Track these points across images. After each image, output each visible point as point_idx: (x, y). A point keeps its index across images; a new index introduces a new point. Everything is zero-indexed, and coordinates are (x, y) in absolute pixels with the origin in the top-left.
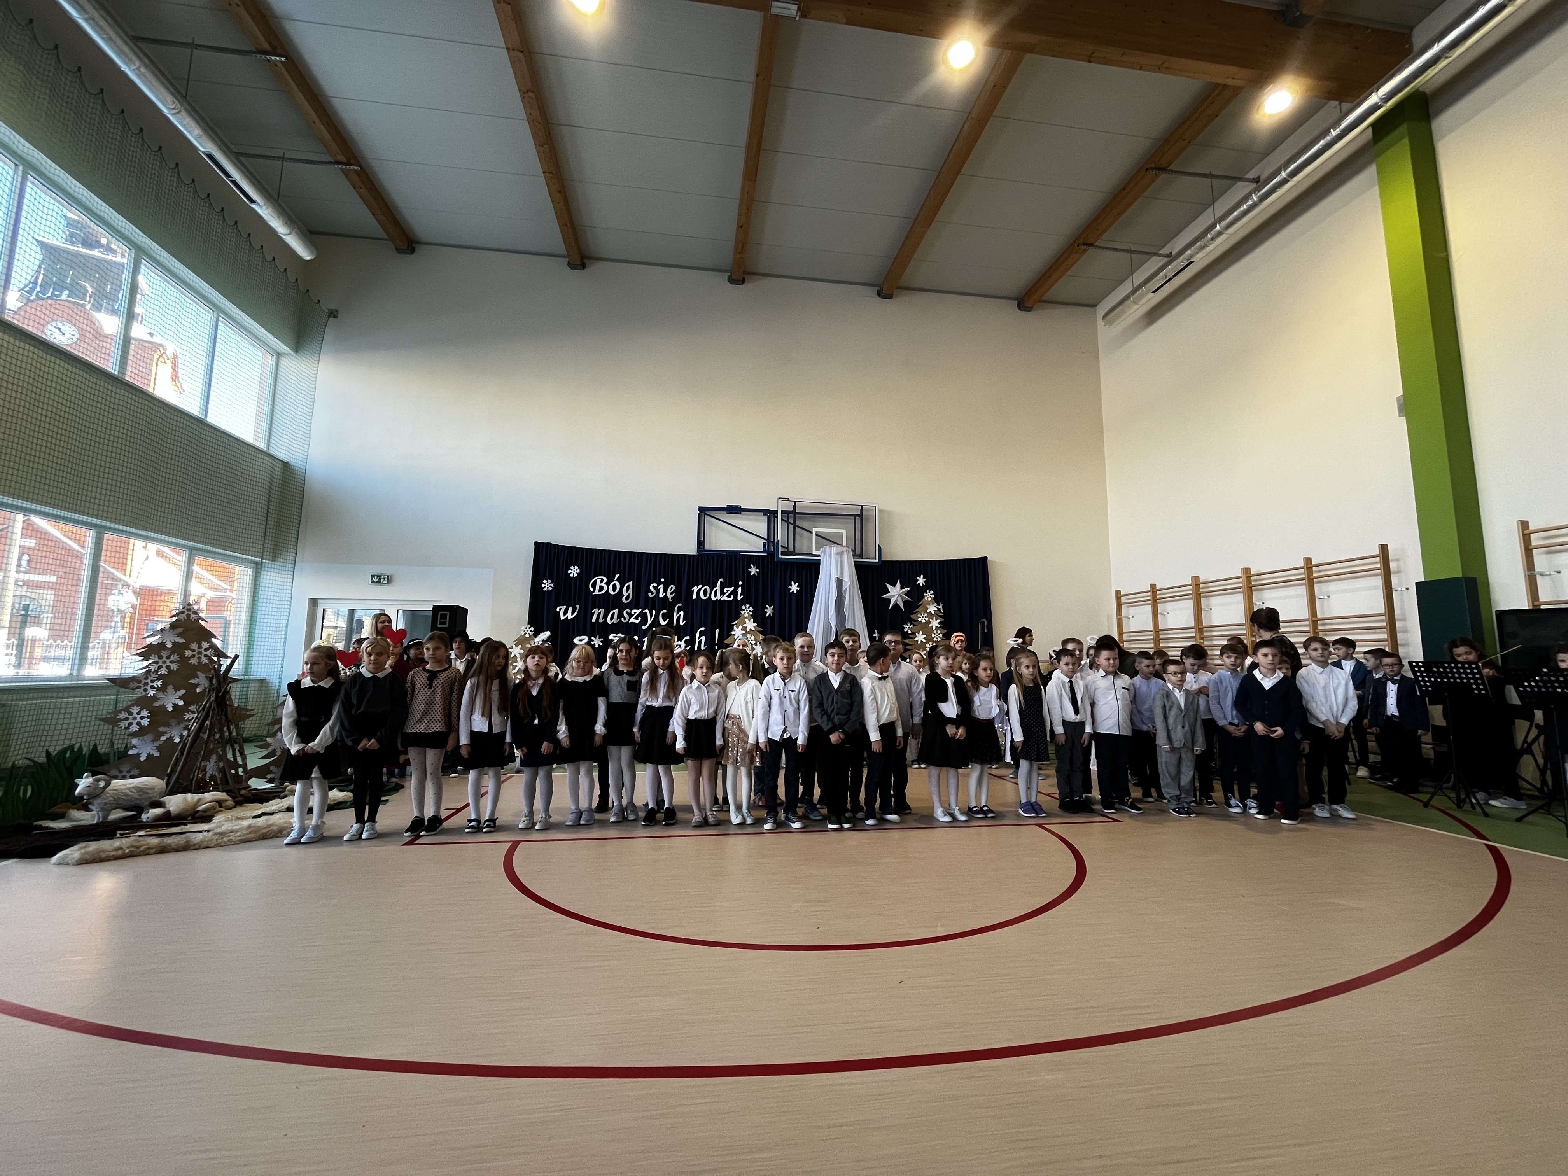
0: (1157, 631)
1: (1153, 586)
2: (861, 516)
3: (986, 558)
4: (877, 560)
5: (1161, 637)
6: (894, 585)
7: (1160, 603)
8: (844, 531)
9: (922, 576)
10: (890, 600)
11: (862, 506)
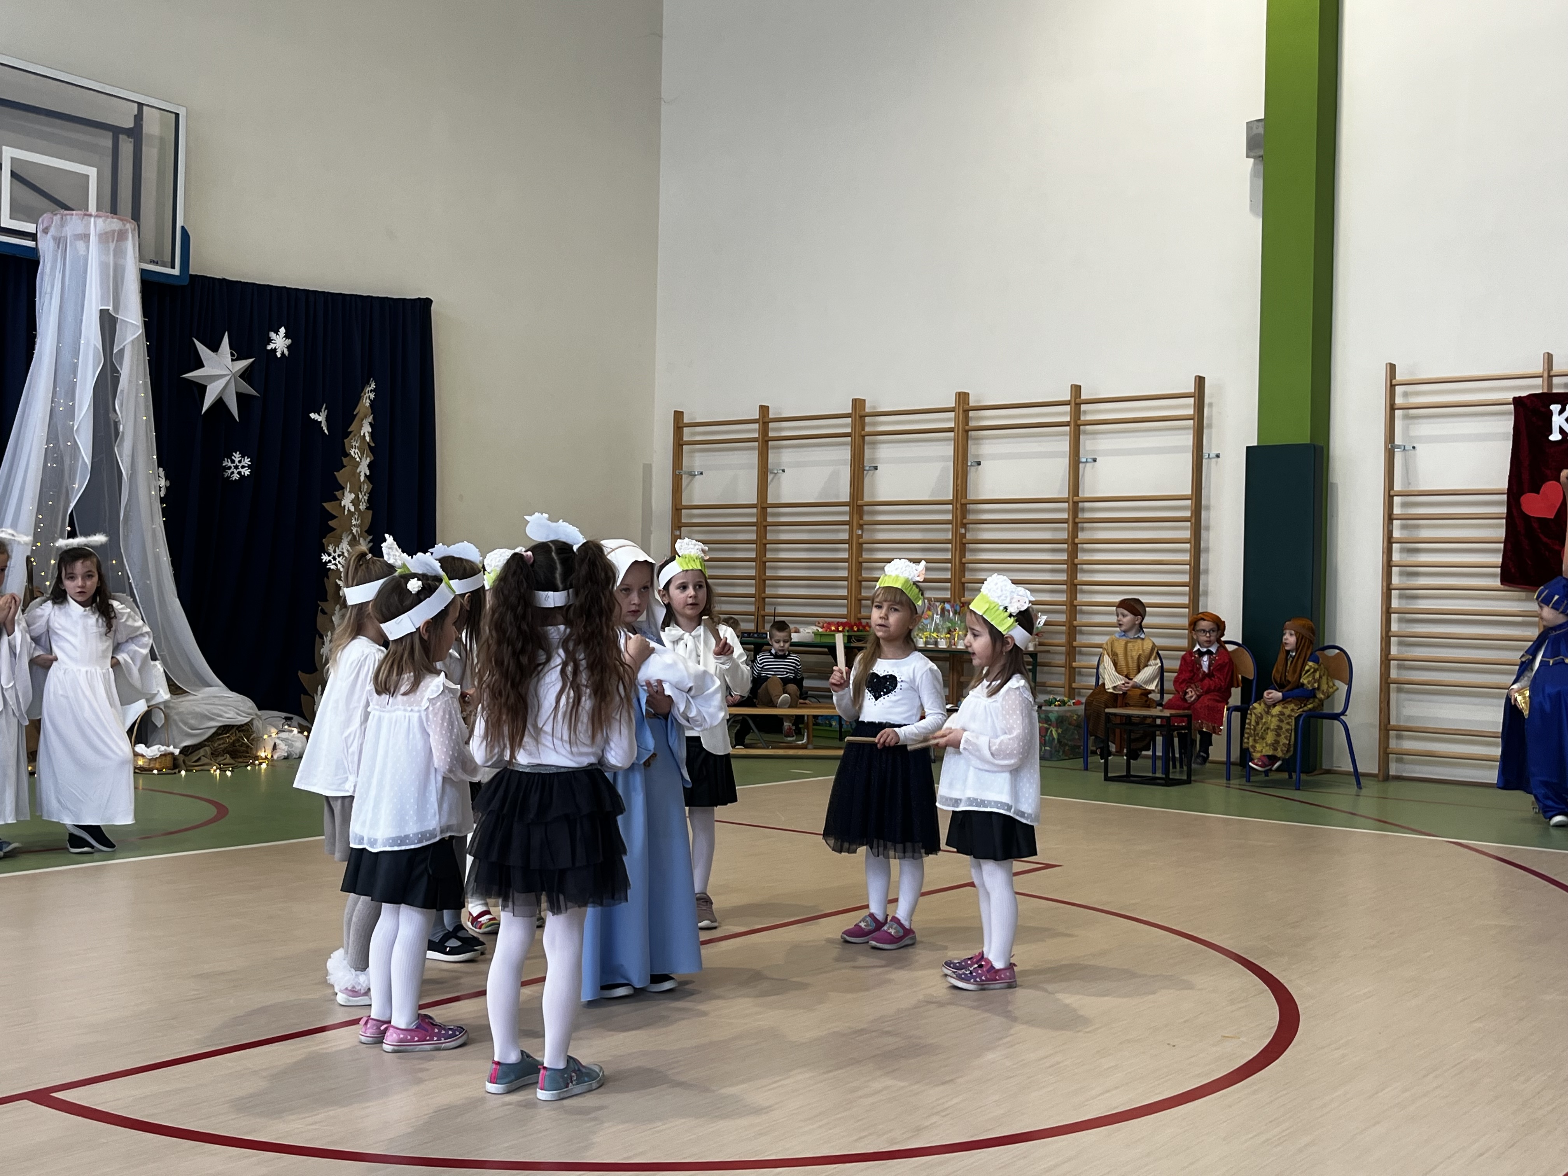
0: (763, 506)
1: (764, 409)
2: (136, 133)
3: (428, 302)
4: (176, 272)
5: (769, 519)
6: (214, 347)
7: (775, 448)
8: (92, 172)
9: (282, 330)
10: (202, 389)
11: (140, 105)
